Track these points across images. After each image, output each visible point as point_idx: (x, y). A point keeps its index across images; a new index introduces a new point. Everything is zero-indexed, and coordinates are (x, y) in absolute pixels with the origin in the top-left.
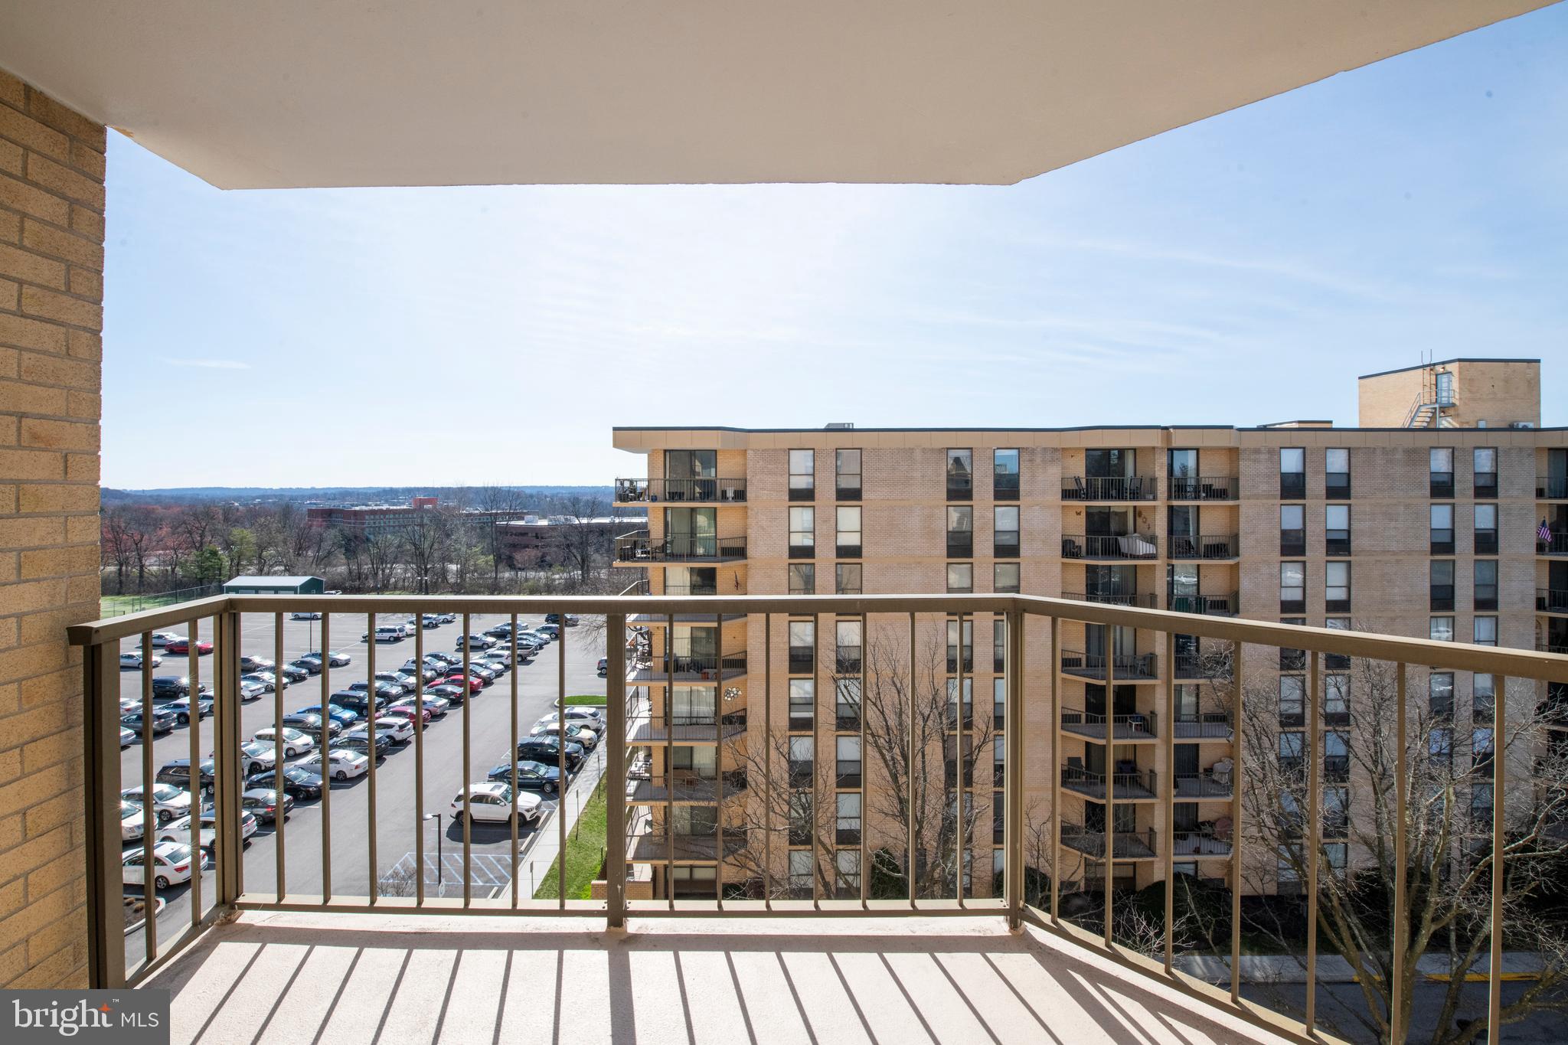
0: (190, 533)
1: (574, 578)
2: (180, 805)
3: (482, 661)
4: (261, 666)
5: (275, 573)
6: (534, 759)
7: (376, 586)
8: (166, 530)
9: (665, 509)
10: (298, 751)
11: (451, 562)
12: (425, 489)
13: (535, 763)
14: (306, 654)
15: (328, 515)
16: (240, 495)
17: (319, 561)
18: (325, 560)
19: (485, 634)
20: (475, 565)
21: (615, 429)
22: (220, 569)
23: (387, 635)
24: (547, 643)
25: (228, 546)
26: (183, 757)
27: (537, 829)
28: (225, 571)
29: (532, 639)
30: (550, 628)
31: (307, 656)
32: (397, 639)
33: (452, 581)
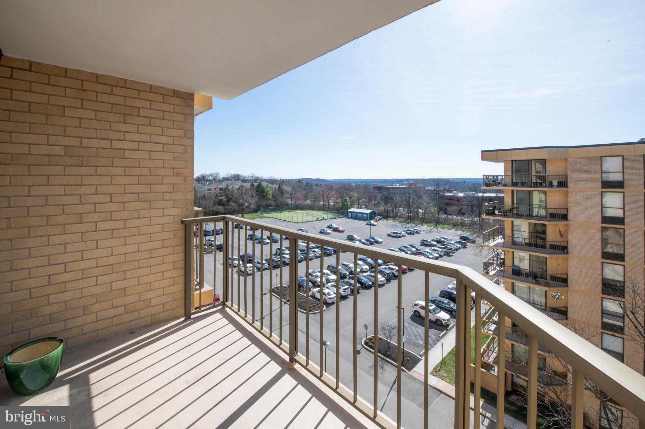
0: (340, 193)
1: (475, 221)
2: (332, 278)
3: (430, 251)
4: (356, 239)
5: (362, 208)
6: (449, 299)
7: (393, 216)
8: (334, 192)
9: (513, 191)
10: (364, 270)
11: (420, 208)
12: (413, 179)
13: (449, 300)
14: (369, 237)
15: (379, 189)
16: (355, 181)
17: (375, 205)
18: (377, 204)
19: (433, 240)
20: (430, 211)
21: (482, 152)
22: (347, 205)
23: (395, 235)
24: (460, 249)
25: (350, 198)
26: (334, 263)
27: (448, 330)
28: (349, 206)
29: (452, 246)
30: (461, 242)
31: (369, 238)
32: (399, 237)
33: (421, 216)
